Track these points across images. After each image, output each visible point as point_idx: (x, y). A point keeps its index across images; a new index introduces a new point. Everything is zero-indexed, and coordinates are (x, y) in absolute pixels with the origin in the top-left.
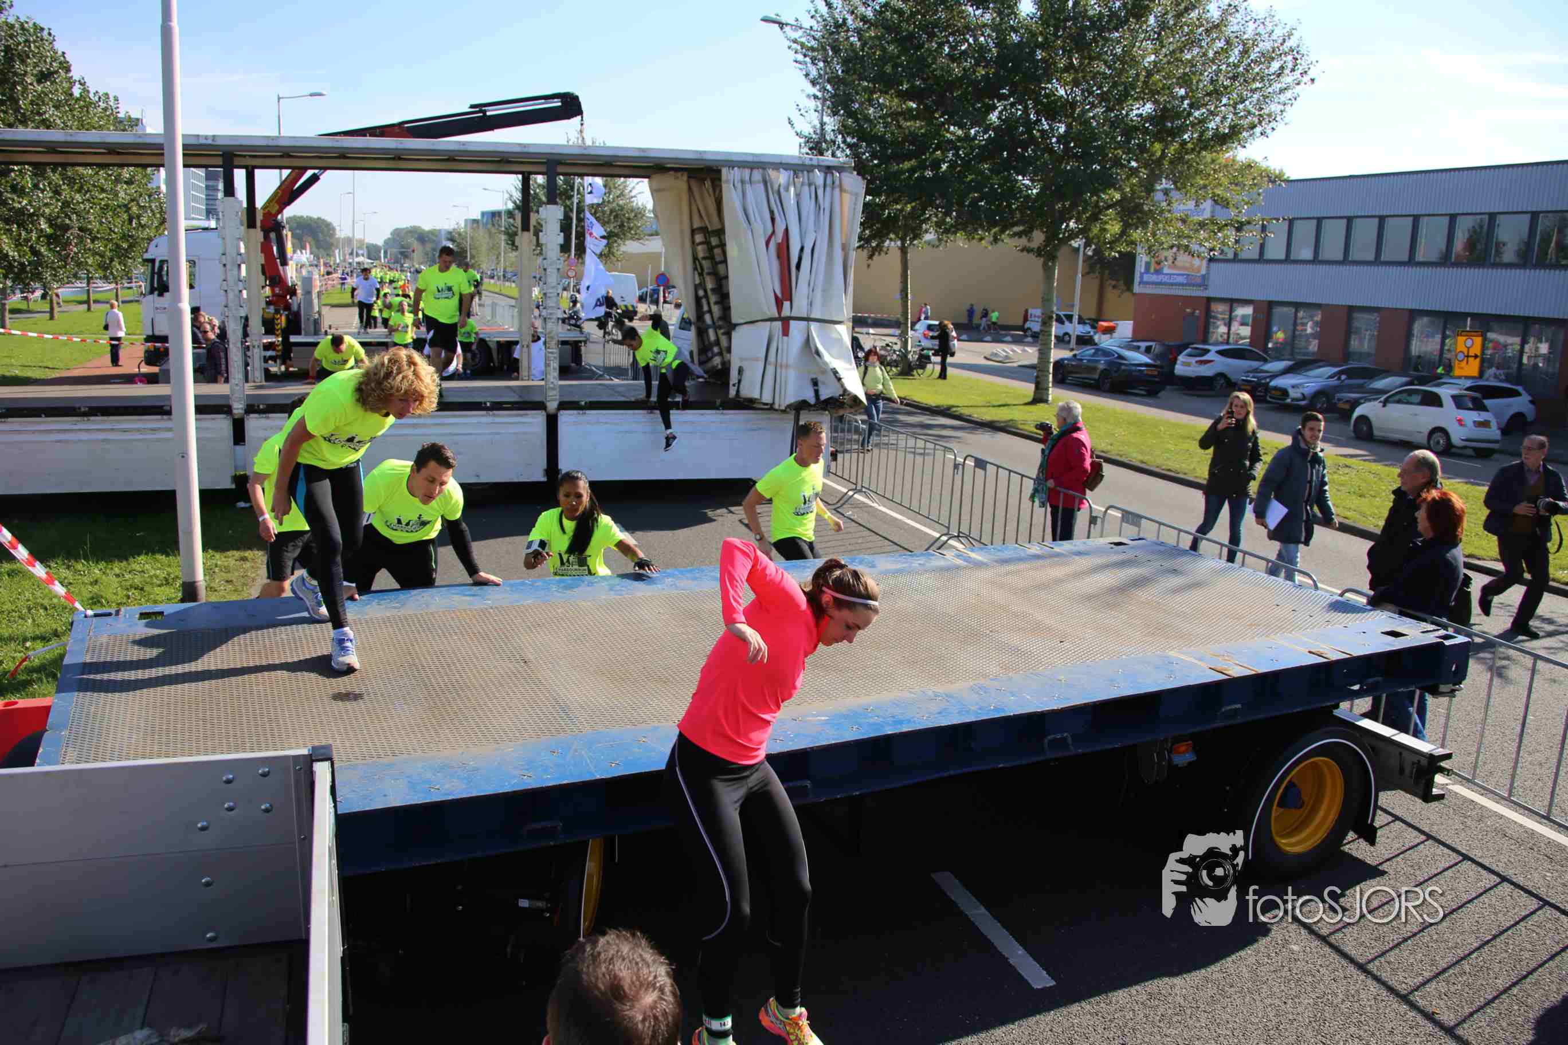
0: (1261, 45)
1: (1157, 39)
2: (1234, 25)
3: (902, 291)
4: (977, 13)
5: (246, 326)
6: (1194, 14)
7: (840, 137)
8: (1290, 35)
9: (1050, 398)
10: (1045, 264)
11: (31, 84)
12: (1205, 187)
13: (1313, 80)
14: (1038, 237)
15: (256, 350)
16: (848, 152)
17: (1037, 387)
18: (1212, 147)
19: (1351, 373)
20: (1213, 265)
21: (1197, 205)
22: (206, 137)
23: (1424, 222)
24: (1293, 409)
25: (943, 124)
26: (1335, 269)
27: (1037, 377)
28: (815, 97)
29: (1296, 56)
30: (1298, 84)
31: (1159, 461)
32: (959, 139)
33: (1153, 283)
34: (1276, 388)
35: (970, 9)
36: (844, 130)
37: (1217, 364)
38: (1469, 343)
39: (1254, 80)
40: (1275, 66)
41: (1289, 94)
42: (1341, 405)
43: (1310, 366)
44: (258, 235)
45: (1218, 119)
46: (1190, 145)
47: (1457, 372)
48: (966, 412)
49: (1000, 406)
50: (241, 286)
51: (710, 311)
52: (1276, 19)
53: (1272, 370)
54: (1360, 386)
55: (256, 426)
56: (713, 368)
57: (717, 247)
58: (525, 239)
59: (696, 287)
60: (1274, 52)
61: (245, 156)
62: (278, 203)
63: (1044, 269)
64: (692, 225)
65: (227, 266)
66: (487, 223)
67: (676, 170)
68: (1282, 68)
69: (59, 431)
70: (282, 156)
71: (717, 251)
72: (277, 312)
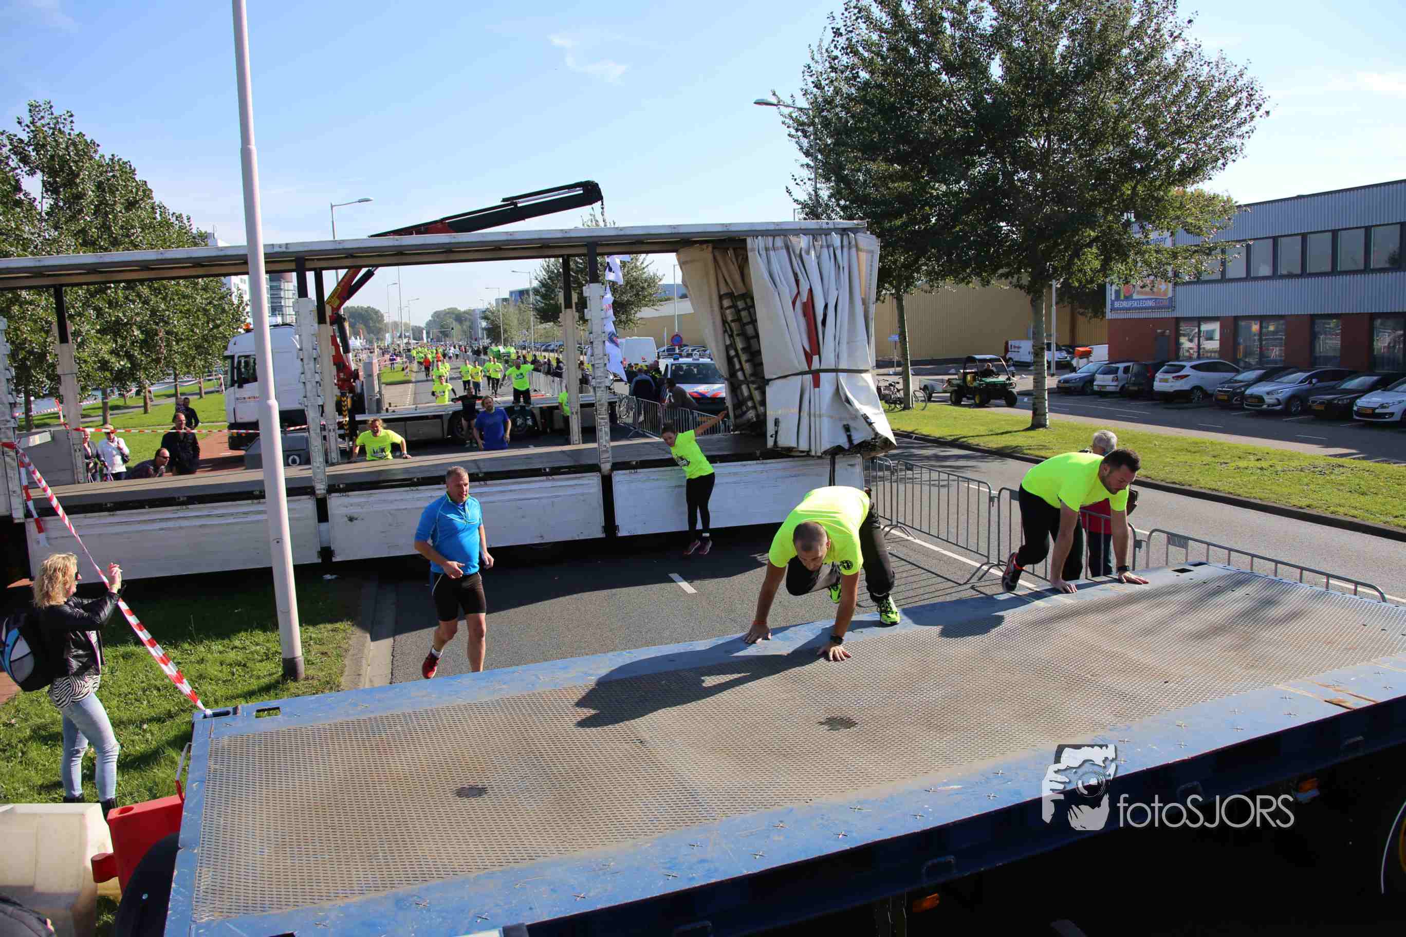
0: (1216, 85)
1: (1121, 88)
2: (1189, 70)
3: (901, 335)
4: (953, 79)
5: (323, 412)
6: (1153, 63)
7: (833, 200)
8: (1241, 75)
9: (1048, 423)
10: (1032, 301)
11: (120, 212)
12: (1178, 217)
13: (1267, 113)
14: (1026, 279)
15: (332, 434)
16: (842, 213)
17: (1034, 414)
18: (1180, 181)
19: (1322, 376)
20: (1177, 288)
21: (1172, 234)
22: (280, 246)
23: (1376, 234)
24: (1270, 414)
25: (928, 183)
26: (1295, 281)
27: (1034, 404)
28: (809, 166)
29: (1250, 92)
30: (1252, 117)
31: (1162, 475)
32: (945, 194)
33: (1129, 309)
34: (1251, 396)
35: (944, 77)
36: (836, 194)
37: (1193, 378)
39: (1214, 117)
40: (1232, 102)
41: (1245, 128)
42: (1318, 407)
44: (329, 329)
45: (1183, 156)
46: (1158, 183)
48: (970, 441)
49: (1002, 433)
50: (318, 378)
51: (742, 369)
52: (1227, 60)
53: (1246, 379)
54: (1333, 388)
55: (337, 504)
56: (749, 420)
57: (744, 309)
58: (568, 316)
59: (727, 348)
60: (1229, 90)
61: (313, 260)
62: (338, 298)
63: (1032, 306)
64: (719, 291)
65: (305, 361)
66: (516, 301)
67: (702, 242)
68: (1238, 105)
69: (162, 520)
70: (346, 257)
71: (744, 314)
72: (343, 395)
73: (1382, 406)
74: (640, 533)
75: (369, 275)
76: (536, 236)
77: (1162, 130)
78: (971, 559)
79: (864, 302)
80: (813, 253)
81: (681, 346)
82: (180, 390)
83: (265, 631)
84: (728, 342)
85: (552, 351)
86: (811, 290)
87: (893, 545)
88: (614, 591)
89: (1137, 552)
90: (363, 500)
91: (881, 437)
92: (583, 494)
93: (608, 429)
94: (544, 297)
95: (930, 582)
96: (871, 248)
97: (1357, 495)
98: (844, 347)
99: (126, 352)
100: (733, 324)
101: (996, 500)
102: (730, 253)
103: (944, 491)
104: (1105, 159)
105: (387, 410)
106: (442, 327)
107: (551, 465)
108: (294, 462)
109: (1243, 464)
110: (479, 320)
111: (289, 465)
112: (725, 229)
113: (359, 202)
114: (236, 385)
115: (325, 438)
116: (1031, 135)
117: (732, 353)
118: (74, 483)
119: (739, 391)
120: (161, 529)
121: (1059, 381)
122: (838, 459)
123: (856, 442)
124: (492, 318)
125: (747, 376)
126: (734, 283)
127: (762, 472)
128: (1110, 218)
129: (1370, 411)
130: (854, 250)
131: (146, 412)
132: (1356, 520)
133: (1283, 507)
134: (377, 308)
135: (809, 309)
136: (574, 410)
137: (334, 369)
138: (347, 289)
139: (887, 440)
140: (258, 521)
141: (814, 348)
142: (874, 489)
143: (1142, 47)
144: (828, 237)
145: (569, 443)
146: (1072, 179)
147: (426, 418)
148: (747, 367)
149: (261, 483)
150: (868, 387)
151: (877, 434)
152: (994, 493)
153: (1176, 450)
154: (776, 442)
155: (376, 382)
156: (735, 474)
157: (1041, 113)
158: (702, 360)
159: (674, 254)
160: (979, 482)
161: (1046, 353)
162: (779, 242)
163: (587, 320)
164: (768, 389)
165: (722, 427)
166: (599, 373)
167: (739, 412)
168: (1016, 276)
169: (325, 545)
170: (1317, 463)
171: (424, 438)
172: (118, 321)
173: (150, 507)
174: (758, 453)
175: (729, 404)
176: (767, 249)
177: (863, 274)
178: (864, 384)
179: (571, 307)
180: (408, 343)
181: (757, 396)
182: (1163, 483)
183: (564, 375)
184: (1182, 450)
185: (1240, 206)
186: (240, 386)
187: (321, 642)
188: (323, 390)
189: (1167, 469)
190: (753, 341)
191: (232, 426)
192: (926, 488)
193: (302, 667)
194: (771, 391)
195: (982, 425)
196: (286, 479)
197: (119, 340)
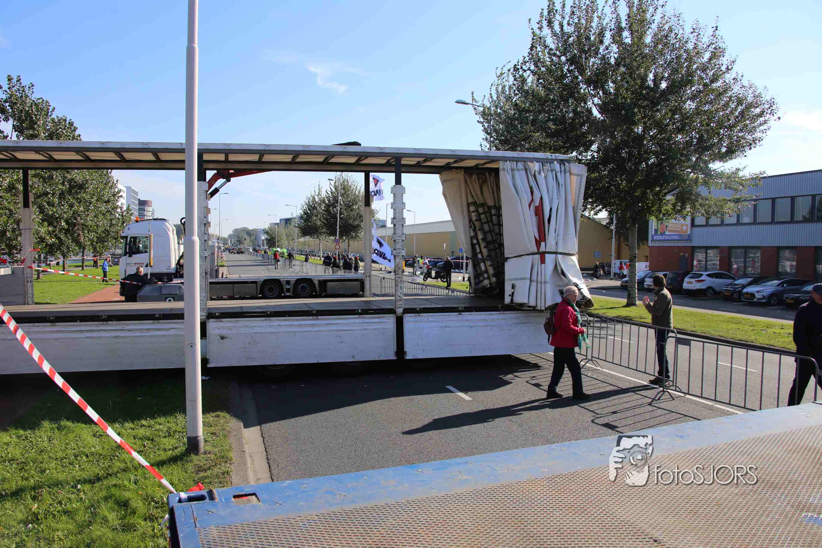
9: (637, 303)
13: (779, 118)
17: (628, 298)
19: (789, 283)
20: (693, 228)
24: (760, 304)
26: (768, 226)
28: (487, 139)
29: (770, 105)
30: (771, 120)
33: (662, 240)
34: (746, 294)
37: (707, 282)
40: (759, 110)
41: (764, 127)
42: (788, 301)
43: (763, 281)
49: (611, 308)
51: (481, 252)
53: (741, 283)
54: (798, 290)
55: (214, 327)
56: (484, 287)
57: (483, 213)
58: (368, 212)
59: (472, 238)
60: (756, 103)
64: (467, 200)
67: (458, 168)
68: (762, 112)
71: (482, 216)
74: (421, 357)
84: (472, 234)
86: (541, 198)
90: (230, 324)
91: (586, 299)
92: (382, 329)
96: (580, 173)
98: (561, 237)
100: (476, 223)
102: (475, 176)
107: (360, 308)
109: (775, 331)
114: (128, 255)
117: (475, 241)
118: (25, 304)
119: (478, 267)
120: (87, 337)
125: (485, 257)
126: (476, 195)
135: (539, 211)
136: (368, 275)
141: (542, 238)
147: (246, 282)
148: (483, 252)
150: (574, 265)
153: (724, 321)
159: (439, 175)
162: (520, 165)
164: (506, 264)
166: (398, 246)
169: (203, 356)
173: (81, 322)
176: (512, 169)
177: (574, 190)
178: (572, 263)
179: (369, 206)
182: (733, 341)
184: (728, 322)
189: (731, 332)
193: (202, 444)
194: (507, 266)
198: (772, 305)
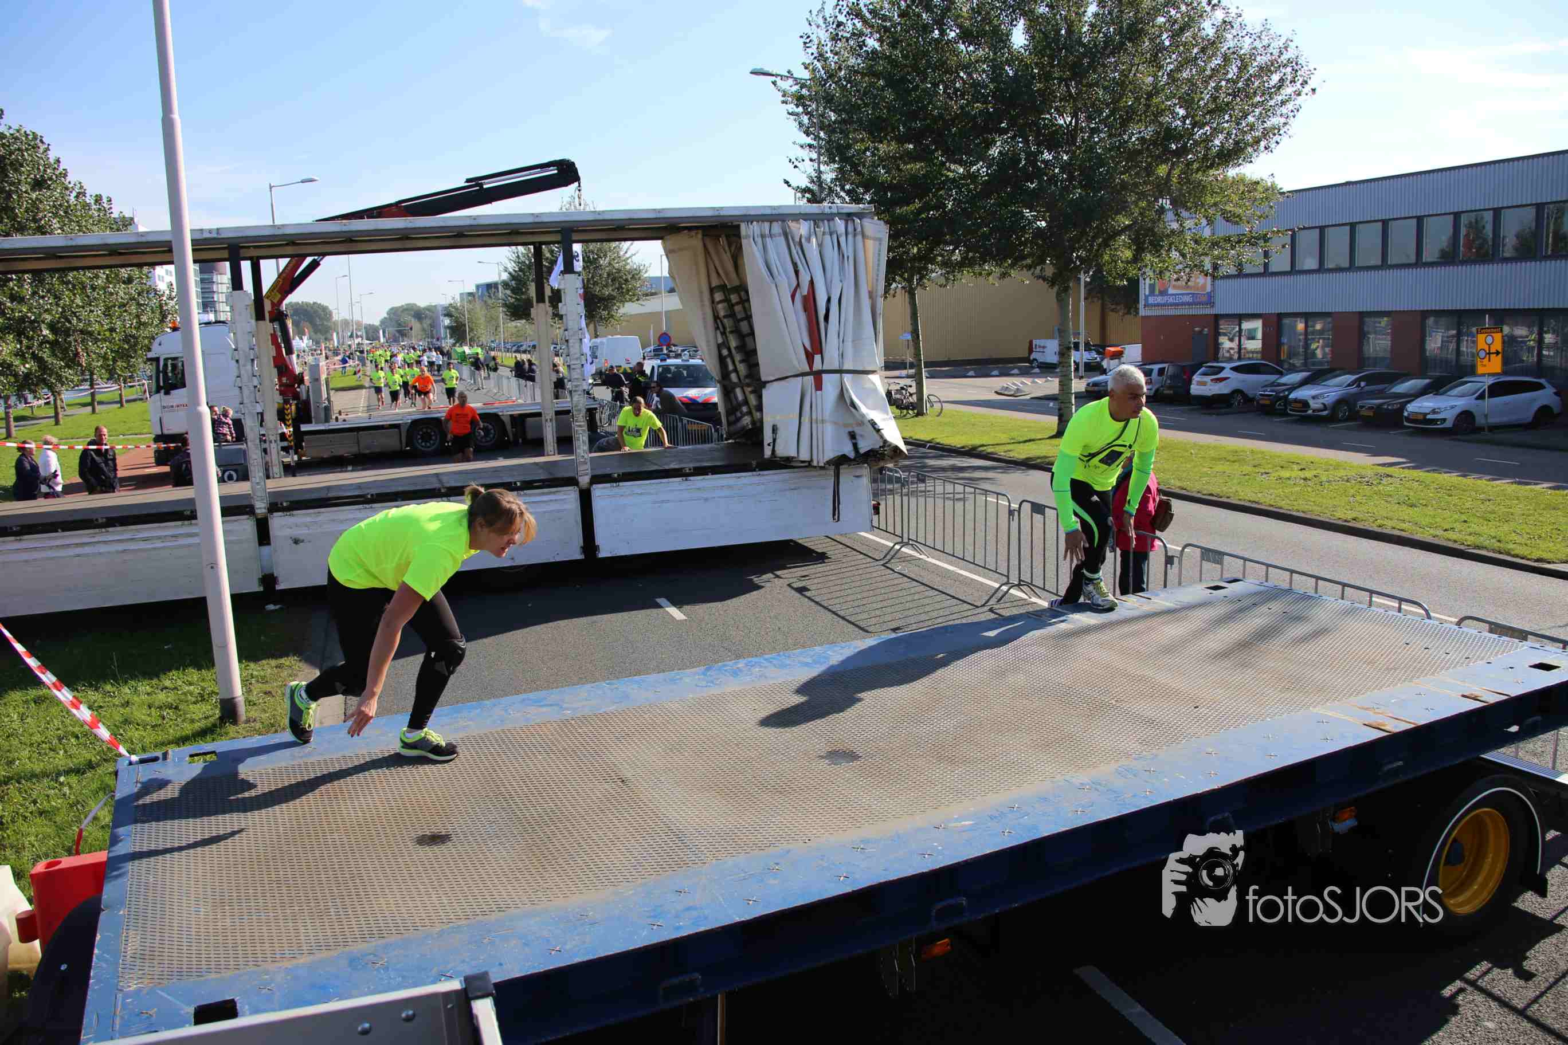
0: (1258, 58)
1: (1155, 61)
2: (1230, 42)
3: (912, 333)
4: (971, 48)
5: (262, 421)
6: (1190, 33)
7: (838, 184)
8: (1286, 48)
10: (1058, 294)
11: (26, 192)
12: (1215, 204)
13: (1314, 90)
14: (1049, 270)
15: (273, 445)
16: (847, 199)
18: (1218, 164)
19: (1370, 379)
20: (1216, 282)
21: (1210, 222)
22: (210, 231)
23: (1429, 224)
24: (1316, 420)
25: (943, 164)
26: (1343, 275)
27: (1060, 409)
28: (810, 146)
29: (1296, 67)
30: (1299, 95)
31: (1198, 486)
32: (963, 177)
33: (1164, 305)
34: (1296, 401)
35: (962, 47)
36: (841, 177)
37: (1233, 381)
38: (1489, 340)
39: (1255, 95)
40: (1275, 78)
41: (1290, 106)
42: (1364, 413)
43: (1329, 375)
44: (268, 327)
45: (1222, 136)
46: (1195, 166)
47: (1480, 370)
48: (990, 450)
49: (1024, 441)
50: (256, 382)
51: (736, 370)
52: (1271, 32)
53: (1289, 382)
54: (1381, 391)
55: (280, 525)
56: (743, 428)
57: (737, 303)
58: (541, 311)
59: (719, 347)
60: (1272, 65)
61: (249, 247)
62: (280, 292)
63: (1057, 300)
64: (710, 283)
65: (240, 362)
66: (482, 295)
67: (689, 229)
68: (1282, 80)
69: (77, 545)
70: (287, 244)
71: (738, 308)
72: (286, 402)
73: (1434, 412)
74: (623, 554)
75: (314, 265)
76: (504, 221)
77: (1199, 107)
78: (990, 579)
79: (871, 295)
80: (814, 240)
81: (668, 346)
82: (98, 398)
83: (199, 669)
85: (525, 352)
86: (812, 282)
87: (904, 564)
88: (595, 618)
89: (1169, 571)
90: (309, 519)
91: (889, 445)
92: (558, 511)
93: (586, 438)
94: (514, 291)
95: (943, 605)
96: (879, 235)
97: (1405, 508)
98: (849, 344)
99: (33, 353)
100: (725, 321)
101: (1016, 513)
102: (723, 241)
103: (959, 505)
104: (1138, 139)
105: (337, 418)
106: (400, 325)
107: (522, 478)
108: (230, 478)
109: (1285, 474)
110: (442, 318)
111: (224, 481)
112: (716, 213)
113: (302, 182)
114: (163, 391)
115: (265, 451)
116: (1057, 109)
117: (725, 352)
119: (732, 395)
120: (78, 556)
121: (1088, 385)
122: (844, 470)
123: (862, 451)
124: (456, 314)
125: (742, 378)
126: (727, 274)
127: (758, 484)
128: (1144, 204)
129: (1421, 417)
130: (859, 238)
131: (57, 423)
132: (1403, 534)
133: (1327, 520)
134: (324, 302)
135: (809, 303)
136: (548, 417)
137: (275, 371)
138: (289, 282)
139: (896, 449)
140: (189, 546)
141: (816, 347)
142: (883, 503)
143: (1179, 15)
144: (831, 223)
145: (543, 455)
146: (1101, 162)
147: (382, 427)
148: (742, 368)
149: (191, 501)
150: (875, 390)
151: (885, 441)
152: (1015, 506)
153: (1213, 459)
154: (773, 451)
155: (324, 388)
156: (730, 487)
157: (1067, 86)
158: (692, 362)
159: (660, 241)
160: (998, 494)
161: (1073, 352)
162: (777, 228)
163: (562, 316)
164: (765, 393)
165: (715, 435)
166: (575, 375)
167: (732, 418)
168: (1039, 268)
169: (267, 572)
170: (1363, 473)
171: (377, 450)
172: (22, 319)
173: (63, 530)
174: (754, 463)
175: (721, 409)
176: (763, 236)
177: (870, 264)
178: (872, 385)
179: (543, 301)
180: (359, 344)
181: (752, 400)
182: (1199, 495)
183: (537, 379)
184: (1220, 459)
185: (1284, 193)
186: (167, 393)
187: (264, 680)
188: (263, 395)
189: (1205, 480)
190: (748, 340)
191: (158, 439)
192: (939, 502)
193: (242, 709)
194: (769, 395)
195: (1004, 433)
196: (220, 497)
197: (25, 341)
198: (1340, 421)
